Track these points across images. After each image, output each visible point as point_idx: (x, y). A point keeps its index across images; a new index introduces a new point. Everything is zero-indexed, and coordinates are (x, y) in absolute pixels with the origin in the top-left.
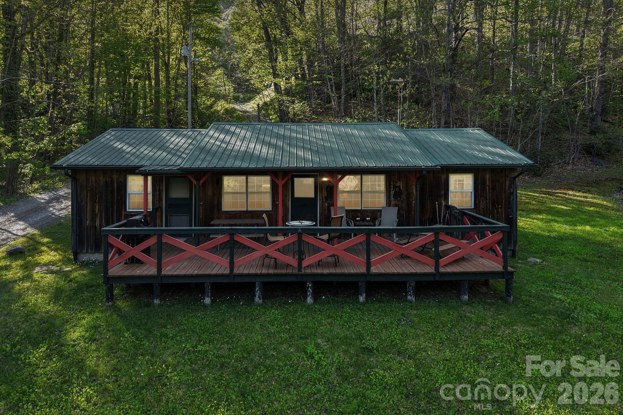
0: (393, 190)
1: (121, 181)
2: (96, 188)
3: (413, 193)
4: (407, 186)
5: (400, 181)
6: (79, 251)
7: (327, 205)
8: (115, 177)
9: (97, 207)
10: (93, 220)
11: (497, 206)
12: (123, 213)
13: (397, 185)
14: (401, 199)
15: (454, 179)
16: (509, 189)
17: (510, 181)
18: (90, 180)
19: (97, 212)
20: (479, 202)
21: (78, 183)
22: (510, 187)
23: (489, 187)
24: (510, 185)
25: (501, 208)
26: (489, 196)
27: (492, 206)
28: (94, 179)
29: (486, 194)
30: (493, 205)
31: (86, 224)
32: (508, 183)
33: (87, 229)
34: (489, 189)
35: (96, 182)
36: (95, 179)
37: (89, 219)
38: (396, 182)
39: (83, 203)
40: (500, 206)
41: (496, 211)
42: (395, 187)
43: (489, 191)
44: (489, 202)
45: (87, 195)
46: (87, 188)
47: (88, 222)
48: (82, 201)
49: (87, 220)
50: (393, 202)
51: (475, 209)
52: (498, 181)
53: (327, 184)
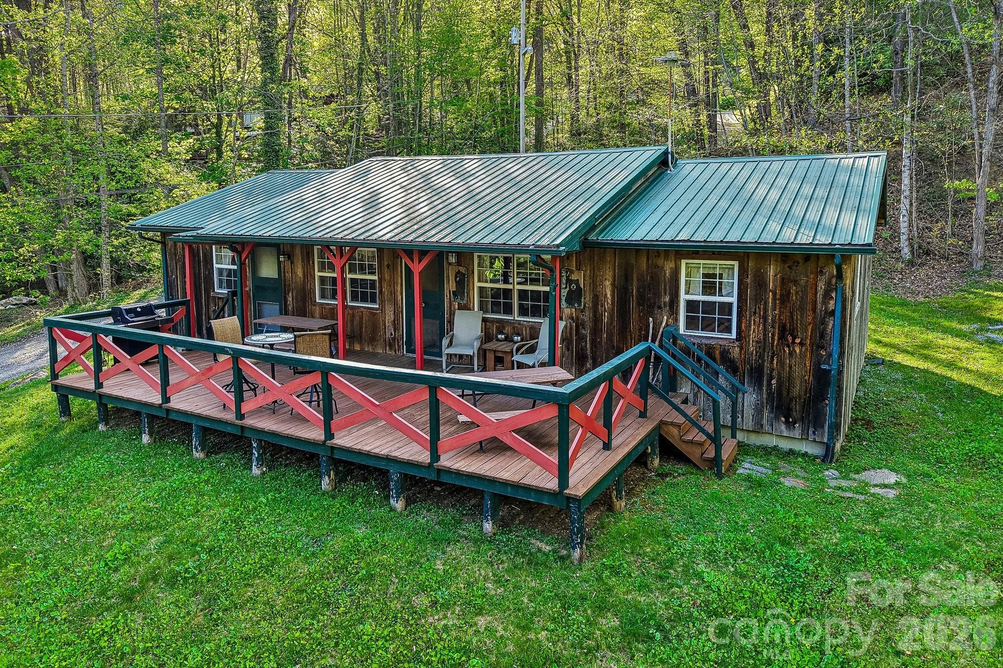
0: (566, 288)
3: (606, 295)
4: (593, 282)
5: (578, 269)
11: (790, 338)
12: (211, 294)
13: (574, 277)
14: (580, 305)
16: (825, 302)
17: (828, 283)
21: (167, 249)
22: (827, 297)
23: (774, 294)
24: (827, 293)
25: (801, 344)
26: (774, 316)
27: (779, 339)
29: (765, 310)
30: (782, 337)
32: (821, 286)
34: (774, 299)
38: (572, 272)
40: (798, 341)
41: (787, 349)
42: (570, 282)
43: (774, 304)
44: (772, 328)
50: (567, 312)
51: (737, 340)
52: (796, 282)
53: (456, 269)
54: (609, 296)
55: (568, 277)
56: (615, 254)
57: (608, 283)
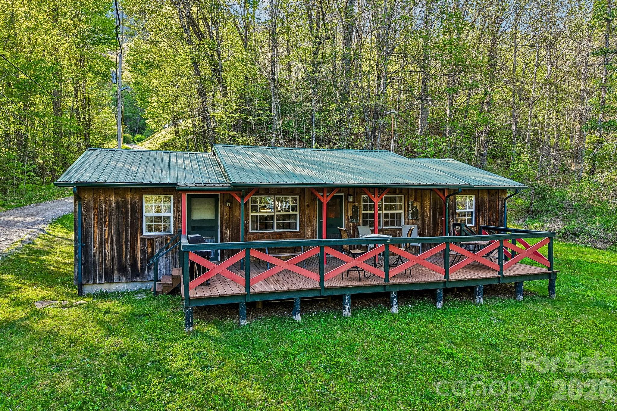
0: (411, 210)
1: (135, 202)
2: (105, 209)
4: (422, 206)
5: (416, 201)
6: (84, 282)
7: (352, 225)
8: (129, 197)
9: (107, 231)
10: (102, 245)
11: (492, 223)
12: (139, 237)
13: (415, 205)
14: (417, 218)
15: (460, 199)
16: (502, 209)
17: (502, 201)
18: (98, 201)
19: (106, 237)
20: (479, 220)
21: (82, 204)
22: (502, 207)
23: (486, 207)
24: (502, 204)
26: (486, 215)
28: (102, 199)
29: (484, 213)
30: (489, 223)
31: (94, 250)
32: (500, 203)
33: (94, 256)
35: (105, 202)
36: (105, 199)
37: (96, 245)
38: (414, 203)
39: (90, 226)
40: (494, 224)
42: (413, 207)
43: (486, 211)
44: (486, 220)
45: (94, 218)
46: (94, 209)
47: (95, 248)
48: (88, 225)
49: (94, 247)
50: (410, 221)
51: (475, 226)
52: (493, 202)
53: (353, 204)
54: (428, 212)
55: (412, 205)
56: (431, 193)
57: (428, 207)
